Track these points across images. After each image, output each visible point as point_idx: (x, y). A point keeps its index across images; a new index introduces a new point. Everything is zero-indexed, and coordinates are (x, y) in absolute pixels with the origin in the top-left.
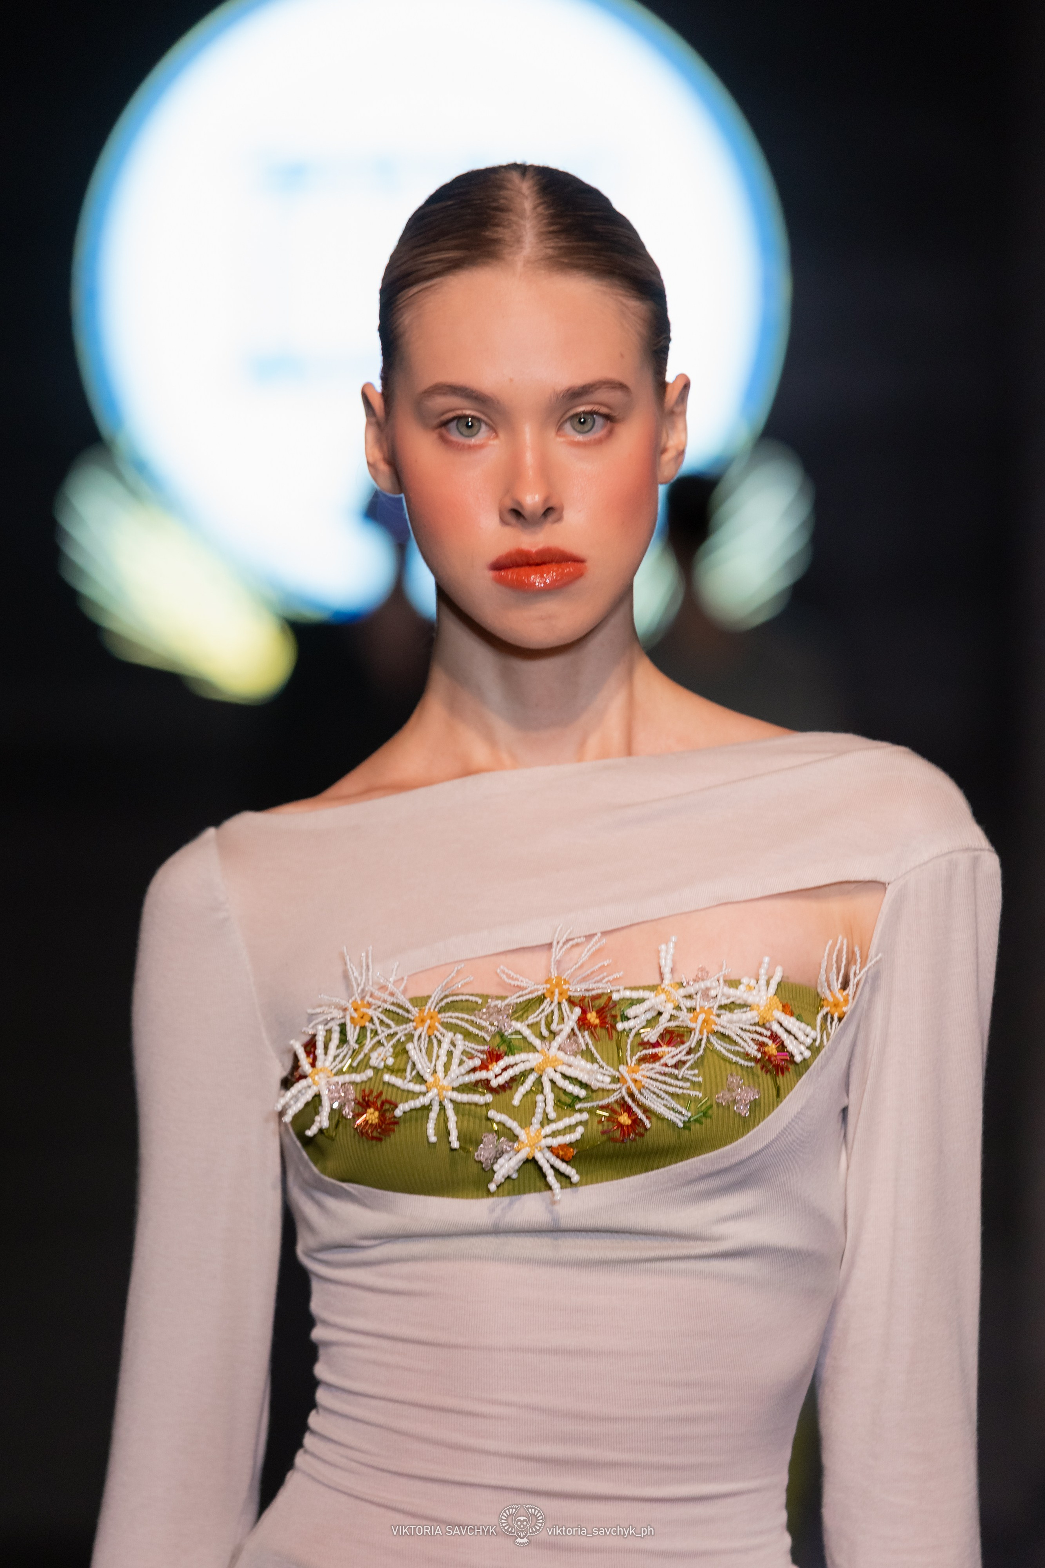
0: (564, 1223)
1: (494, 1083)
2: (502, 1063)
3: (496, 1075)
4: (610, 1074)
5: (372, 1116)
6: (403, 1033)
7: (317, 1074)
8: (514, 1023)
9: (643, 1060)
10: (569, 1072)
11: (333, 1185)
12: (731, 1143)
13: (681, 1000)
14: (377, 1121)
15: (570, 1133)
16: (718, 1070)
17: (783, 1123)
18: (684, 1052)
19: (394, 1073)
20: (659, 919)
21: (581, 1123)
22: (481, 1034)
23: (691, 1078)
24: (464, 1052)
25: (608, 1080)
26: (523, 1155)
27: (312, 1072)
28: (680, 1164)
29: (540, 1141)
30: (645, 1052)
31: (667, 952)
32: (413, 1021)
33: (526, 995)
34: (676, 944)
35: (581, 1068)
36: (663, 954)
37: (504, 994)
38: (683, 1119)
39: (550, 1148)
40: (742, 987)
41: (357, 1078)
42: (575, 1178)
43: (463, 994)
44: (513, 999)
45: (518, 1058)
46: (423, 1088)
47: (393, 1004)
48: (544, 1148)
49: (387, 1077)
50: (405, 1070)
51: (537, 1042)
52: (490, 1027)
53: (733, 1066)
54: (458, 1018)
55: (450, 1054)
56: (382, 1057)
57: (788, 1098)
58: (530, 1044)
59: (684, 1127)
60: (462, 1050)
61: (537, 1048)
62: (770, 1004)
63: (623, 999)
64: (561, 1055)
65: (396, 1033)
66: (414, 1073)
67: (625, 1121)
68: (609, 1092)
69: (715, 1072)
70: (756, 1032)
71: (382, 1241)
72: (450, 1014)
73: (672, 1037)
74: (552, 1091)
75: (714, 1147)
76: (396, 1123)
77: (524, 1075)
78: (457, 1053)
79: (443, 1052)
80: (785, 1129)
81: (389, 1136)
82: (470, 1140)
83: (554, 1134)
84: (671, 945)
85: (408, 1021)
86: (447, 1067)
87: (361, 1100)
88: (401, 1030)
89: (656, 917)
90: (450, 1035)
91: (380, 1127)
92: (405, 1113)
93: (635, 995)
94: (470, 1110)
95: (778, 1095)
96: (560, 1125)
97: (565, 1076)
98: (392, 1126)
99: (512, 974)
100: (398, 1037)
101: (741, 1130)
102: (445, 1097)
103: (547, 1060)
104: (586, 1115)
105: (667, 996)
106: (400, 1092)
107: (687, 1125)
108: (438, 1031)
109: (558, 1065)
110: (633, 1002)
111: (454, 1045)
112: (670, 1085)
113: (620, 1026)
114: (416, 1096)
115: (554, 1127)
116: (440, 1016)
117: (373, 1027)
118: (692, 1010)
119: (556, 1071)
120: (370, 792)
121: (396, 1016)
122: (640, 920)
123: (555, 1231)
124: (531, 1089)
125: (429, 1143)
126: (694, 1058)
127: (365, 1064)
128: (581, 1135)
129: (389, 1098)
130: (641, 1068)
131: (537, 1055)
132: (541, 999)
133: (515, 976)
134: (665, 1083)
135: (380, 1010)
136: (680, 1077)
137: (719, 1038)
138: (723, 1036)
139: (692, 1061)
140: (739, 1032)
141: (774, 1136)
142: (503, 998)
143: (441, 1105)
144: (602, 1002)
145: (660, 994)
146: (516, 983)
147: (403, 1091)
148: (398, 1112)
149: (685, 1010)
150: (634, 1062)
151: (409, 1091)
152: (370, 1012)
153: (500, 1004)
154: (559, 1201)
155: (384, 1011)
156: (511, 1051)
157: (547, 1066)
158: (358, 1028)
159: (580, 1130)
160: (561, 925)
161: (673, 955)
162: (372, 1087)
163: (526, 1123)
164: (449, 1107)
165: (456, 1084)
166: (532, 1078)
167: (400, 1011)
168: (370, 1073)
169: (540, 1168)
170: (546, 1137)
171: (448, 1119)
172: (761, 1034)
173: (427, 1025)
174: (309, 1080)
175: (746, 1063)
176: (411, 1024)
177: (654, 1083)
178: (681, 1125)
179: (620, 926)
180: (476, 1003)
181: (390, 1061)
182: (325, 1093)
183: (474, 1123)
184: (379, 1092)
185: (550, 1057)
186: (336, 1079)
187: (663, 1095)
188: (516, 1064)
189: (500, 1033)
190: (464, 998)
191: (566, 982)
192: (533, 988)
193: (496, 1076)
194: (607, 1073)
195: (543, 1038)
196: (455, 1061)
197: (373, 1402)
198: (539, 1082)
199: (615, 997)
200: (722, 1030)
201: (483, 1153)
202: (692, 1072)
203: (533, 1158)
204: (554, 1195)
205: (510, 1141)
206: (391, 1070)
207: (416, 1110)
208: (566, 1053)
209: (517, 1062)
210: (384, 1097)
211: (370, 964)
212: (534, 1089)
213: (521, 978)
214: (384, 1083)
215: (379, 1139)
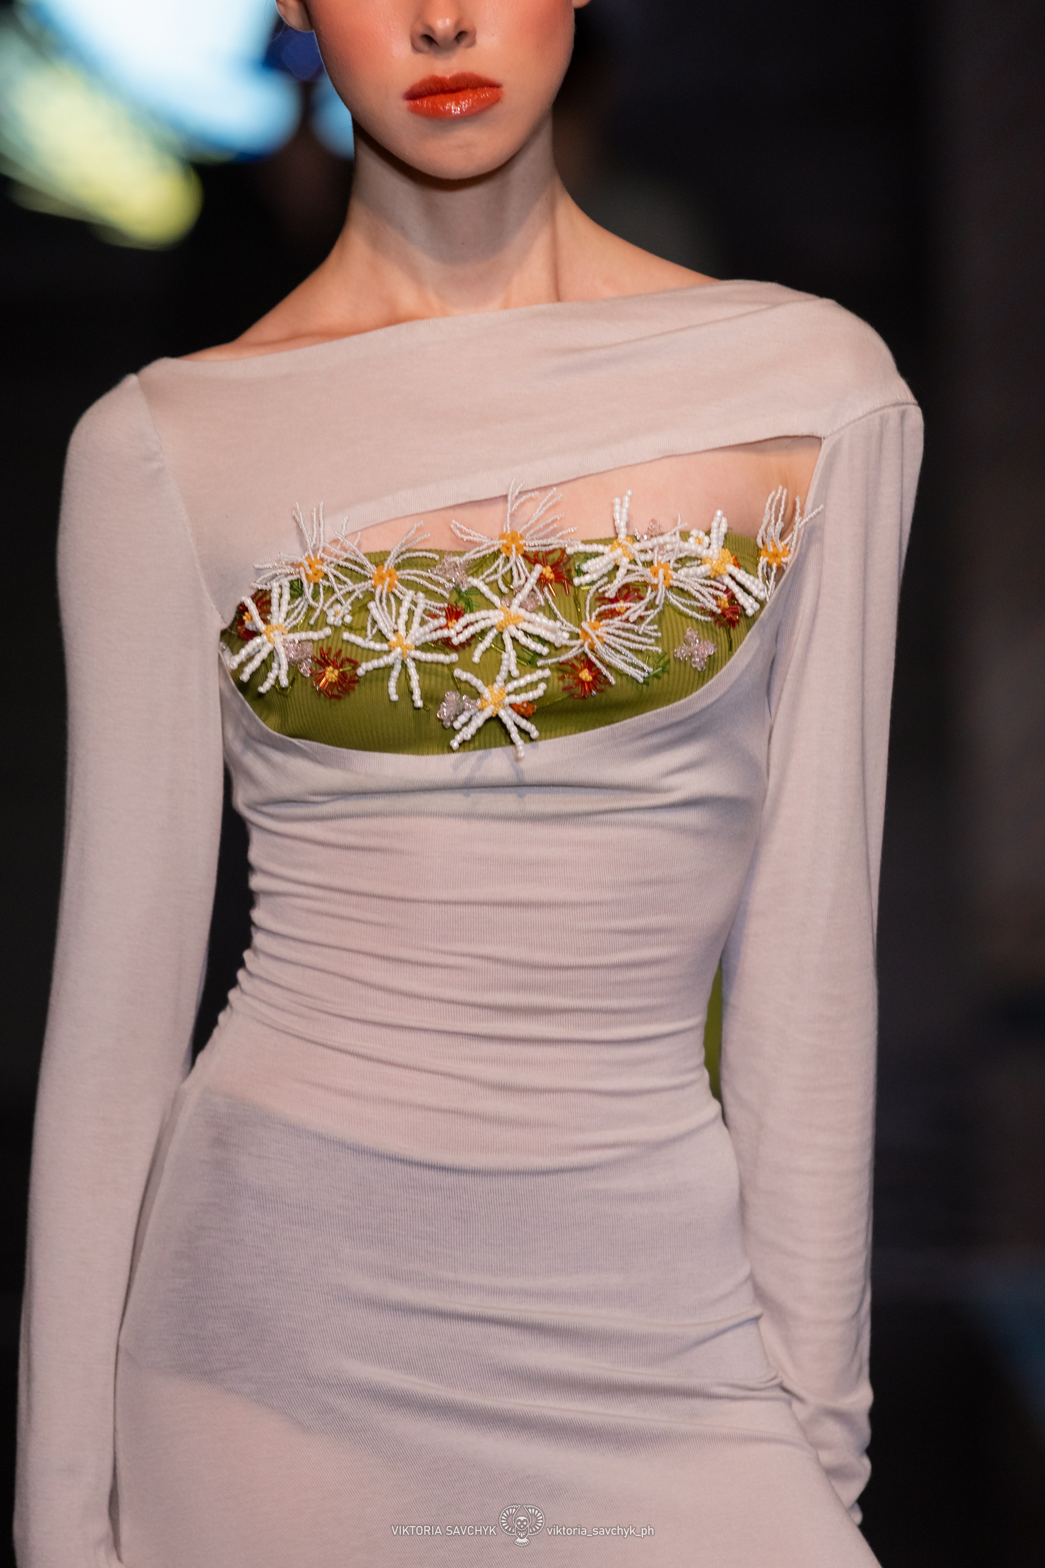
0: (529, 778)
1: (456, 641)
2: (463, 621)
3: (457, 632)
4: (569, 630)
5: (331, 674)
6: (361, 590)
7: (271, 631)
8: (470, 579)
9: (602, 616)
10: (531, 629)
11: (282, 740)
12: (685, 697)
13: (637, 554)
14: (336, 679)
15: (532, 690)
16: (674, 624)
17: (734, 676)
18: (643, 608)
19: (353, 631)
20: (605, 472)
21: (542, 680)
22: (440, 590)
23: (650, 633)
24: (425, 611)
25: (566, 635)
26: (488, 713)
27: (267, 629)
28: (636, 718)
29: (504, 699)
30: (603, 607)
31: (621, 505)
32: (370, 578)
33: (483, 550)
34: (631, 497)
35: (541, 625)
36: (617, 507)
37: (461, 549)
38: (643, 674)
39: (512, 706)
40: (691, 540)
41: (315, 635)
42: (535, 734)
43: (421, 550)
44: (471, 555)
45: (479, 615)
46: (385, 647)
47: (346, 560)
48: (507, 706)
49: (346, 635)
50: (364, 628)
51: (495, 599)
52: (448, 584)
53: (689, 621)
54: (416, 575)
55: (411, 613)
56: (338, 614)
57: (738, 650)
58: (488, 600)
59: (645, 683)
60: (424, 609)
61: (496, 604)
62: (723, 558)
63: (578, 554)
64: (522, 612)
65: (354, 591)
66: (374, 631)
67: (586, 678)
68: (567, 648)
69: (672, 628)
70: (711, 586)
71: (335, 797)
72: (408, 571)
73: (629, 592)
74: (514, 648)
75: (669, 702)
76: (358, 681)
77: (483, 633)
78: (418, 612)
79: (404, 610)
80: (736, 682)
81: (349, 694)
82: (433, 699)
83: (517, 691)
84: (627, 499)
85: (365, 578)
86: (408, 625)
87: (319, 658)
88: (359, 588)
89: (601, 470)
90: (411, 593)
91: (341, 685)
92: (367, 672)
93: (589, 549)
94: (431, 669)
95: (731, 648)
96: (522, 682)
97: (526, 633)
98: (352, 685)
99: (464, 528)
100: (356, 594)
101: (696, 682)
102: (409, 656)
103: (509, 618)
104: (548, 672)
105: (623, 550)
106: (360, 650)
107: (646, 682)
108: (396, 588)
109: (520, 622)
110: (588, 556)
111: (415, 604)
112: (634, 641)
113: (577, 581)
114: (376, 655)
115: (515, 684)
116: (398, 573)
117: (327, 584)
118: (649, 564)
119: (518, 629)
120: (295, 338)
121: (349, 572)
122: (587, 473)
123: (519, 786)
124: (491, 647)
125: (390, 701)
126: (653, 613)
127: (322, 622)
128: (544, 692)
129: (348, 656)
130: (601, 623)
131: (497, 612)
132: (496, 555)
133: (467, 531)
134: (628, 639)
135: (333, 565)
136: (640, 632)
137: (677, 594)
138: (681, 592)
139: (652, 616)
140: (699, 587)
141: (726, 689)
142: (461, 554)
143: (404, 665)
144: (556, 556)
145: (616, 548)
146: (469, 538)
147: (363, 649)
148: (361, 671)
149: (640, 564)
150: (594, 618)
151: (369, 650)
152: (325, 569)
153: (457, 559)
154: (524, 757)
155: (337, 567)
156: (470, 608)
157: (509, 623)
158: (312, 585)
159: (542, 686)
160: (515, 479)
161: (628, 509)
162: (330, 645)
163: (489, 681)
164: (411, 665)
165: (418, 643)
166: (491, 635)
167: (356, 568)
168: (328, 631)
169: (503, 726)
170: (509, 694)
171: (410, 677)
172: (717, 589)
173: (386, 583)
174: (265, 637)
175: (703, 618)
176: (370, 581)
177: (618, 640)
178: (641, 680)
179: (566, 479)
180: (433, 559)
181: (348, 619)
182: (281, 651)
183: (436, 681)
184: (338, 650)
185: (512, 615)
186: (291, 636)
187: (624, 651)
188: (477, 622)
189: (457, 589)
190: (420, 554)
191: (522, 537)
192: (489, 544)
193: (458, 634)
194: (566, 629)
195: (501, 594)
196: (417, 620)
197: (326, 951)
198: (499, 638)
199: (570, 551)
200: (681, 585)
201: (445, 711)
202: (652, 628)
203: (497, 716)
204: (517, 752)
205: (472, 698)
206: (350, 628)
207: (376, 669)
208: (526, 610)
209: (478, 619)
210: (343, 655)
211: (321, 519)
212: (493, 646)
213: (473, 533)
214: (343, 641)
215: (338, 697)
